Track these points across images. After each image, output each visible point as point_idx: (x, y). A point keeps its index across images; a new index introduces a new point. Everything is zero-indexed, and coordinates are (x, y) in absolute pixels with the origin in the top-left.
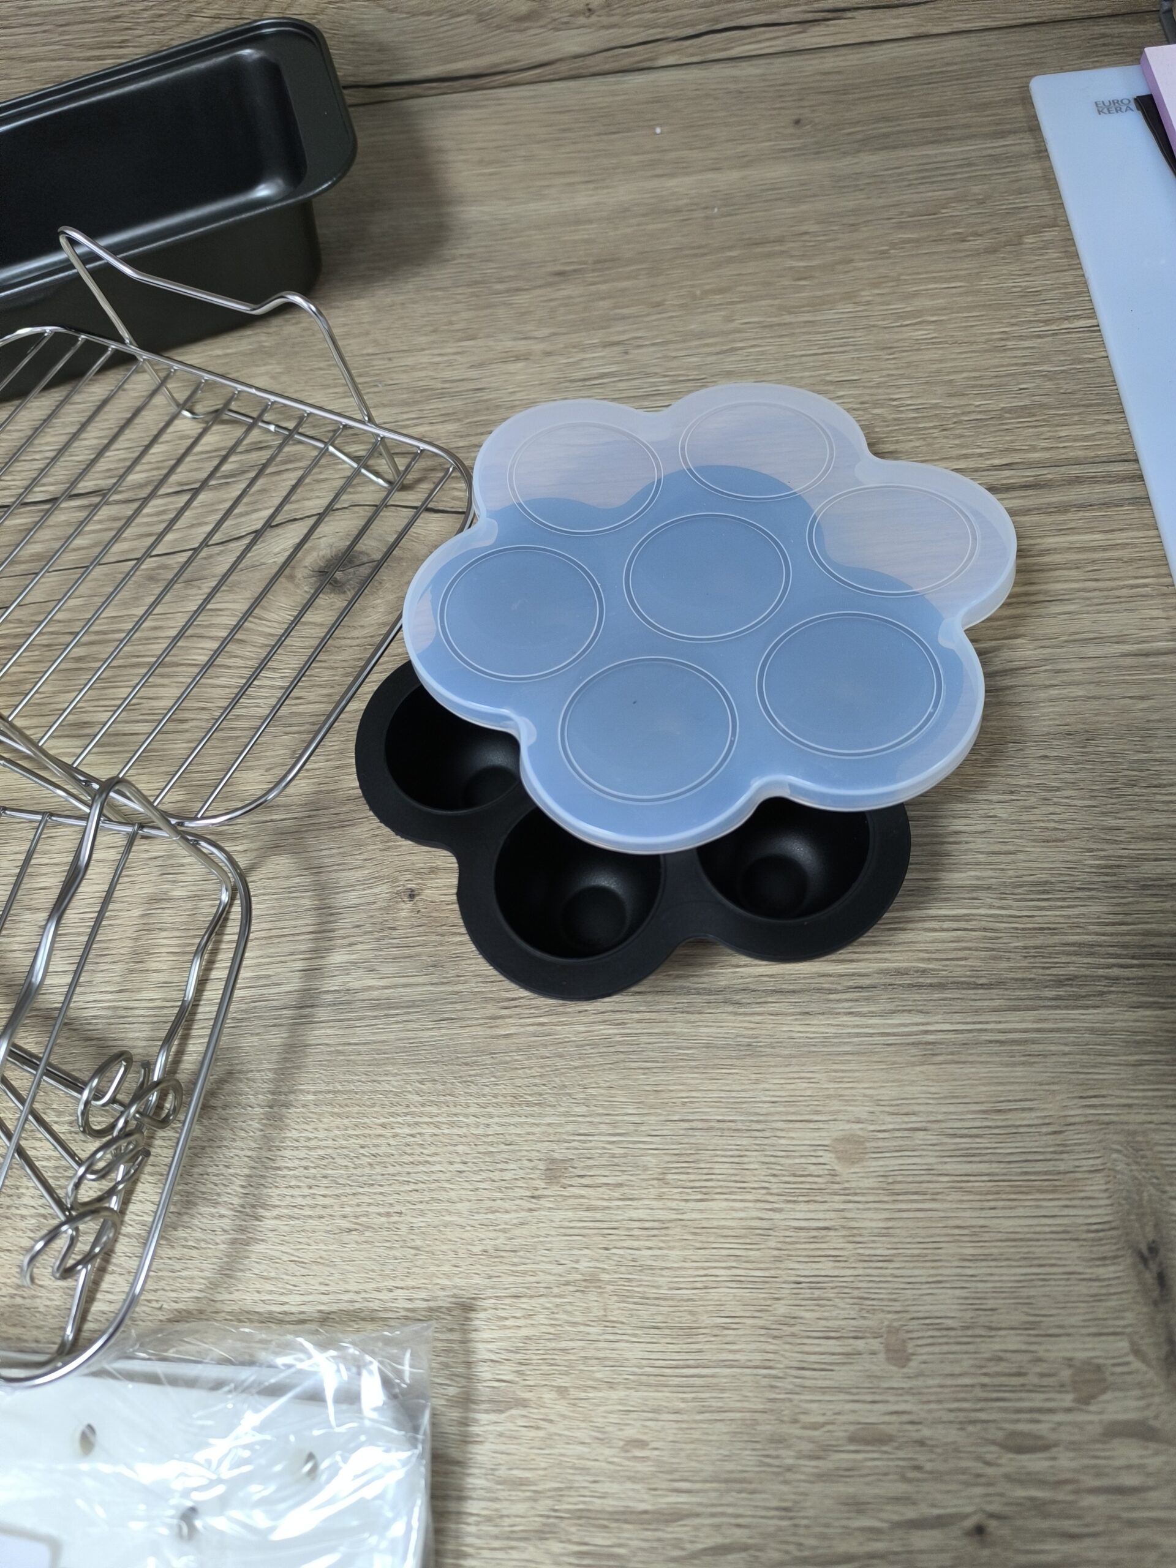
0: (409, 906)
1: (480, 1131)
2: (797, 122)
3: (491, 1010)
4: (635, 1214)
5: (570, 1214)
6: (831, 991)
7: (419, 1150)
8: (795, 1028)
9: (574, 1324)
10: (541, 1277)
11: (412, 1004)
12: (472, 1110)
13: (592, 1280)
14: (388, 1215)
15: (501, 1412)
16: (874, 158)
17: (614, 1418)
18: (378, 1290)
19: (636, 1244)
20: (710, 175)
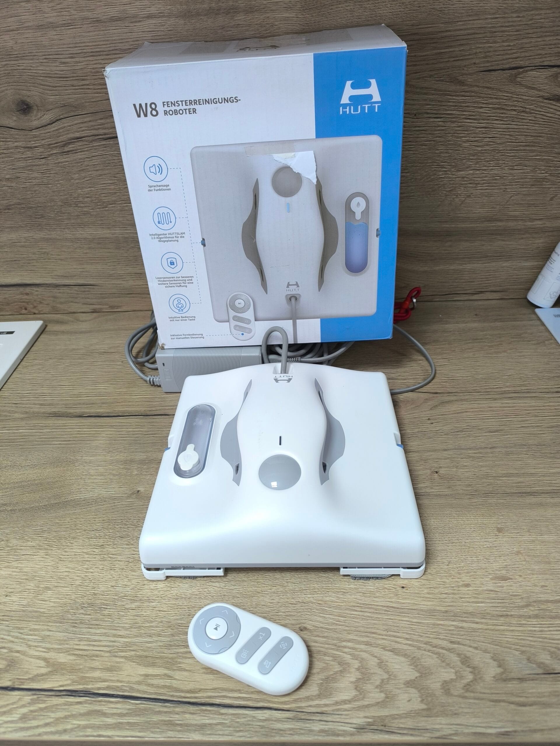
0: (437, 474)
1: (476, 522)
2: (476, 315)
3: (468, 497)
4: (524, 539)
5: (507, 539)
6: (557, 493)
7: (461, 526)
8: (552, 500)
9: (518, 562)
10: (505, 552)
11: (446, 495)
12: (472, 517)
13: (518, 553)
14: (458, 540)
15: (506, 581)
16: (500, 323)
17: (536, 581)
18: (462, 556)
19: (527, 545)
20: (456, 325)
